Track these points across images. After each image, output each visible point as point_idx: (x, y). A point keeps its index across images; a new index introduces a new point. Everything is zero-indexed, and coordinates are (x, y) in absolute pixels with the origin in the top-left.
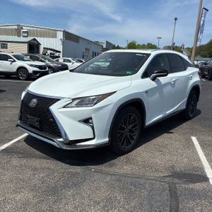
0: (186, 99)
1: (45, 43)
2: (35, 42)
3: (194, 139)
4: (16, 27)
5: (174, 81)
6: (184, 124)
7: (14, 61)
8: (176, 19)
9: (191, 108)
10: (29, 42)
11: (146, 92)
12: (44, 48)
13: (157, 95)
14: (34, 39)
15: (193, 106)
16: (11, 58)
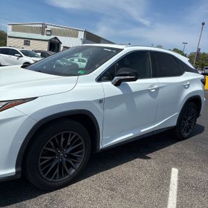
0: (177, 113)
1: (66, 41)
2: (57, 41)
3: (175, 172)
4: (41, 26)
5: (157, 89)
6: (172, 146)
7: (21, 56)
8: (203, 24)
9: (187, 124)
10: (50, 40)
11: (101, 101)
12: (64, 47)
13: (123, 107)
14: (56, 38)
15: (189, 122)
16: (19, 53)
